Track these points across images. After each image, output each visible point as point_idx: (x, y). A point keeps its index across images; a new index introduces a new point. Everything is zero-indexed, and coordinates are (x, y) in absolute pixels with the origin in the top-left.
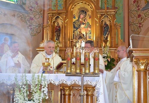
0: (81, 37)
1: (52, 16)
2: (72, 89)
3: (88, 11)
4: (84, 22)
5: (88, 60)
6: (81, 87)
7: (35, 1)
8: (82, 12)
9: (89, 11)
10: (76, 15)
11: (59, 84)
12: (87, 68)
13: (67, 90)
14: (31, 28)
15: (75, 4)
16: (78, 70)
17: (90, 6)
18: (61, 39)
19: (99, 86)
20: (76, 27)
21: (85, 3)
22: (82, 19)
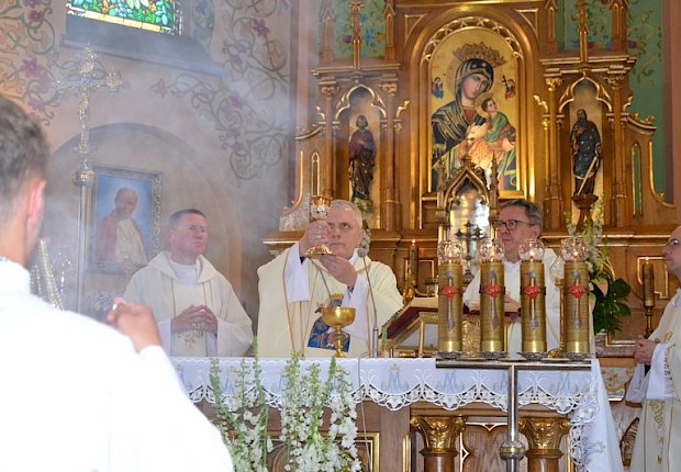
0: (469, 181)
1: (336, 86)
2: (465, 426)
3: (502, 62)
4: (485, 115)
5: (539, 296)
6: (508, 416)
7: (256, 22)
8: (471, 68)
9: (505, 62)
10: (444, 81)
11: (407, 402)
12: (535, 332)
13: (442, 431)
14: (237, 143)
15: (442, 30)
16: (494, 340)
17: (512, 38)
18: (378, 191)
19: (586, 411)
20: (447, 137)
21: (486, 25)
22: (473, 99)
